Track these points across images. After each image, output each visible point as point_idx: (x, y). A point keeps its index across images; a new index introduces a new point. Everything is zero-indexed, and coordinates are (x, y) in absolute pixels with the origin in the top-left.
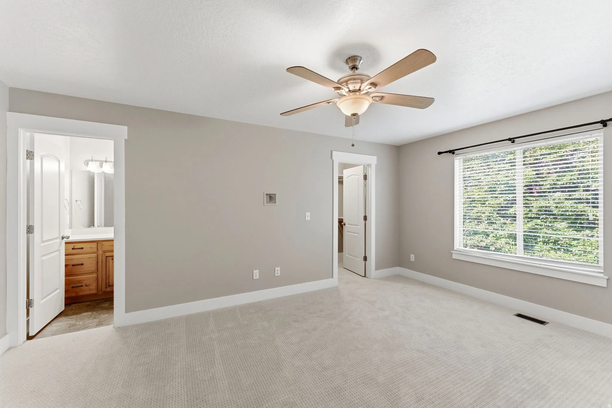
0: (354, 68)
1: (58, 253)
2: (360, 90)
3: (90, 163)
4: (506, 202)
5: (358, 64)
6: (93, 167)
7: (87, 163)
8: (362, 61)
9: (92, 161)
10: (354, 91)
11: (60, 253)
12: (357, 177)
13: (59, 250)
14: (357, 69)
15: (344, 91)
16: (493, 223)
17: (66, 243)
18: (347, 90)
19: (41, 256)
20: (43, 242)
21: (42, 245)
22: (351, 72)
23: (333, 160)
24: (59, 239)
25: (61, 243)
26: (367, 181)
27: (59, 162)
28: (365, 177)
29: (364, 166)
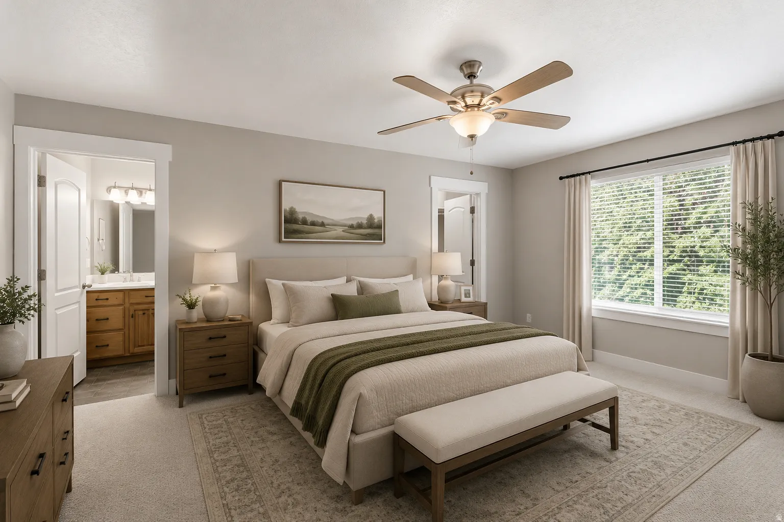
0: (471, 76)
1: (76, 306)
2: (479, 105)
3: (113, 190)
4: (643, 241)
5: (476, 71)
6: (116, 197)
7: (109, 190)
8: (481, 68)
9: (115, 187)
10: (472, 106)
11: (79, 305)
12: (463, 210)
13: (79, 302)
14: (475, 77)
15: (460, 106)
16: (628, 268)
17: (88, 292)
18: (463, 104)
19: (55, 309)
20: (58, 291)
21: (56, 294)
22: (468, 82)
23: (431, 188)
24: (80, 288)
25: (82, 293)
26: (475, 214)
27: (79, 190)
28: (472, 210)
29: (471, 195)
